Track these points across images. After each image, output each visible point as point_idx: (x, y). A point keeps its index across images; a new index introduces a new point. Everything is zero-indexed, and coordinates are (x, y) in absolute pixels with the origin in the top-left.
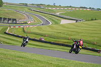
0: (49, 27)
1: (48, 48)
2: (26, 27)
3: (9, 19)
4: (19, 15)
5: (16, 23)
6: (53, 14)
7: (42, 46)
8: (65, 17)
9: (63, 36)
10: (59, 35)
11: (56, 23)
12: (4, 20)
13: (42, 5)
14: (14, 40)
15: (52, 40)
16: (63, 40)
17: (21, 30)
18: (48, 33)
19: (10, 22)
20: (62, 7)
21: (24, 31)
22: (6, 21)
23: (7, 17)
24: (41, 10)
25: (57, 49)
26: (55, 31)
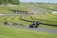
0: (46, 15)
1: (46, 28)
2: (33, 16)
3: (23, 12)
4: (29, 9)
5: (27, 14)
6: (48, 8)
7: (42, 27)
8: (55, 9)
9: (54, 20)
10: (52, 20)
11: (50, 13)
12: (20, 12)
13: (42, 3)
14: (26, 23)
15: (48, 23)
16: (54, 23)
17: (30, 18)
18: (45, 19)
19: (24, 13)
20: (53, 4)
21: (32, 18)
22: (22, 13)
23: (22, 11)
24: (41, 6)
25: (51, 28)
26: (50, 18)
